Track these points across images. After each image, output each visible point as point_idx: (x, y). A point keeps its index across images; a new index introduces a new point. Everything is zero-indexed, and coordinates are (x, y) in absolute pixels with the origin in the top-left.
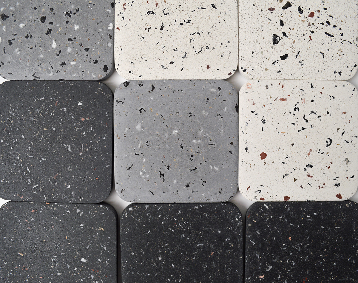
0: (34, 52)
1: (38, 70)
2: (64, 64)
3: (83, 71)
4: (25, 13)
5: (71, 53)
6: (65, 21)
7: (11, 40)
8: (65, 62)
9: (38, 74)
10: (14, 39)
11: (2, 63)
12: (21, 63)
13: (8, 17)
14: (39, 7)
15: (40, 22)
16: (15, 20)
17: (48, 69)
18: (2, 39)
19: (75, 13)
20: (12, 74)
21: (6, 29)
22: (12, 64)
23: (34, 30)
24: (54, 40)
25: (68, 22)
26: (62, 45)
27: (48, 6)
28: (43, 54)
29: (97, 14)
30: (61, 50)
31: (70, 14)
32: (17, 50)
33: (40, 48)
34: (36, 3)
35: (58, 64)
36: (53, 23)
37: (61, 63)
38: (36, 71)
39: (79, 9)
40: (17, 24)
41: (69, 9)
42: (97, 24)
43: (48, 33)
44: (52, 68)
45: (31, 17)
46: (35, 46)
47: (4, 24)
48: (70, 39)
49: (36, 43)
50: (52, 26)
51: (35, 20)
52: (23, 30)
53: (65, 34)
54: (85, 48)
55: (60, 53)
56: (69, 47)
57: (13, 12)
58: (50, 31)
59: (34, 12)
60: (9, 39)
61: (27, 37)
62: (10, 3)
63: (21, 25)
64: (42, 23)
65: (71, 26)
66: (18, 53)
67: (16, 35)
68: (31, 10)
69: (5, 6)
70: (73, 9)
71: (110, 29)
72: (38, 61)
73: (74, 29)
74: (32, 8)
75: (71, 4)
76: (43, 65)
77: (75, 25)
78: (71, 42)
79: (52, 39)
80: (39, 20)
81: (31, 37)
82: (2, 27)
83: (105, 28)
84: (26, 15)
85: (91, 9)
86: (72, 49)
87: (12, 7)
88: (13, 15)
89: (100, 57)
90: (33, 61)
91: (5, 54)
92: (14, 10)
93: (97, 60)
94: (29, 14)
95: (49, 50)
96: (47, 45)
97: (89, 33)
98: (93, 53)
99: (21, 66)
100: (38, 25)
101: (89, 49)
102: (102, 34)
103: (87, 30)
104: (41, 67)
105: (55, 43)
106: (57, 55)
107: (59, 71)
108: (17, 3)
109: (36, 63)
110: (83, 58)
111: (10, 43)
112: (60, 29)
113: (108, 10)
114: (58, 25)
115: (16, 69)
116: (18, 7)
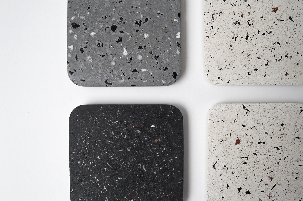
0: (105, 60)
1: (110, 77)
2: (135, 71)
3: (154, 78)
4: (96, 22)
5: (141, 61)
6: (135, 30)
7: (83, 48)
8: (136, 69)
9: (110, 80)
10: (86, 47)
11: (74, 70)
12: (93, 70)
13: (79, 26)
14: (109, 16)
15: (111, 31)
16: (86, 29)
17: (120, 76)
18: (73, 47)
19: (144, 23)
20: (84, 80)
21: (78, 38)
22: (84, 71)
23: (105, 38)
24: (125, 48)
25: (138, 31)
26: (133, 53)
27: (118, 16)
28: (114, 62)
29: (166, 23)
30: (132, 58)
31: (140, 23)
32: (89, 58)
33: (112, 56)
34: (106, 12)
35: (129, 71)
36: (124, 32)
37: (132, 70)
38: (108, 78)
39: (148, 19)
40: (88, 32)
41: (138, 19)
42: (166, 33)
43: (119, 42)
44: (124, 75)
45: (102, 26)
46: (107, 54)
47: (75, 33)
48: (140, 48)
49: (108, 51)
50: (122, 34)
51: (106, 29)
52: (94, 38)
53: (136, 43)
54: (155, 56)
55: (131, 61)
56: (139, 55)
57: (84, 21)
58: (120, 40)
59: (104, 21)
60: (81, 47)
61: (98, 45)
62: (80, 12)
63: (93, 34)
64: (113, 32)
65: (141, 35)
66: (90, 60)
67: (87, 43)
68: (101, 19)
69: (76, 15)
70: (142, 19)
71: (178, 38)
72: (110, 68)
73: (144, 37)
74: (103, 17)
75: (140, 13)
76: (115, 72)
77: (145, 34)
78: (141, 50)
79: (123, 47)
80: (110, 28)
81: (102, 45)
82: (74, 35)
83: (173, 37)
84: (97, 23)
85: (159, 19)
86: (142, 57)
87: (83, 16)
88: (83, 24)
89: (169, 64)
90: (105, 68)
91: (77, 61)
92: (84, 19)
93: (166, 67)
94: (100, 23)
95: (120, 58)
96: (119, 53)
97: (158, 42)
98: (163, 60)
99: (93, 73)
100: (108, 33)
101: (159, 56)
102: (171, 43)
103: (156, 39)
104: (113, 74)
105: (126, 51)
106: (128, 62)
107: (130, 78)
108: (87, 13)
109: (109, 70)
110: (154, 66)
111: (82, 51)
112: (130, 37)
113: (175, 20)
114: (128, 34)
115: (88, 76)
116: (88, 16)
